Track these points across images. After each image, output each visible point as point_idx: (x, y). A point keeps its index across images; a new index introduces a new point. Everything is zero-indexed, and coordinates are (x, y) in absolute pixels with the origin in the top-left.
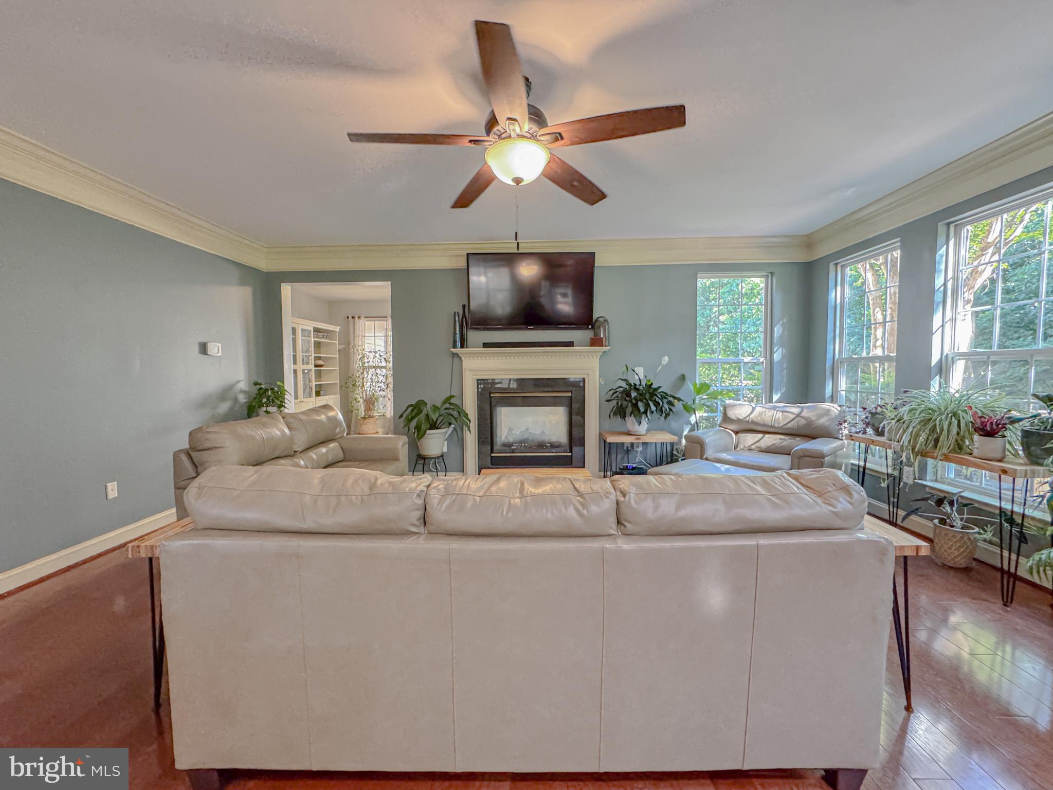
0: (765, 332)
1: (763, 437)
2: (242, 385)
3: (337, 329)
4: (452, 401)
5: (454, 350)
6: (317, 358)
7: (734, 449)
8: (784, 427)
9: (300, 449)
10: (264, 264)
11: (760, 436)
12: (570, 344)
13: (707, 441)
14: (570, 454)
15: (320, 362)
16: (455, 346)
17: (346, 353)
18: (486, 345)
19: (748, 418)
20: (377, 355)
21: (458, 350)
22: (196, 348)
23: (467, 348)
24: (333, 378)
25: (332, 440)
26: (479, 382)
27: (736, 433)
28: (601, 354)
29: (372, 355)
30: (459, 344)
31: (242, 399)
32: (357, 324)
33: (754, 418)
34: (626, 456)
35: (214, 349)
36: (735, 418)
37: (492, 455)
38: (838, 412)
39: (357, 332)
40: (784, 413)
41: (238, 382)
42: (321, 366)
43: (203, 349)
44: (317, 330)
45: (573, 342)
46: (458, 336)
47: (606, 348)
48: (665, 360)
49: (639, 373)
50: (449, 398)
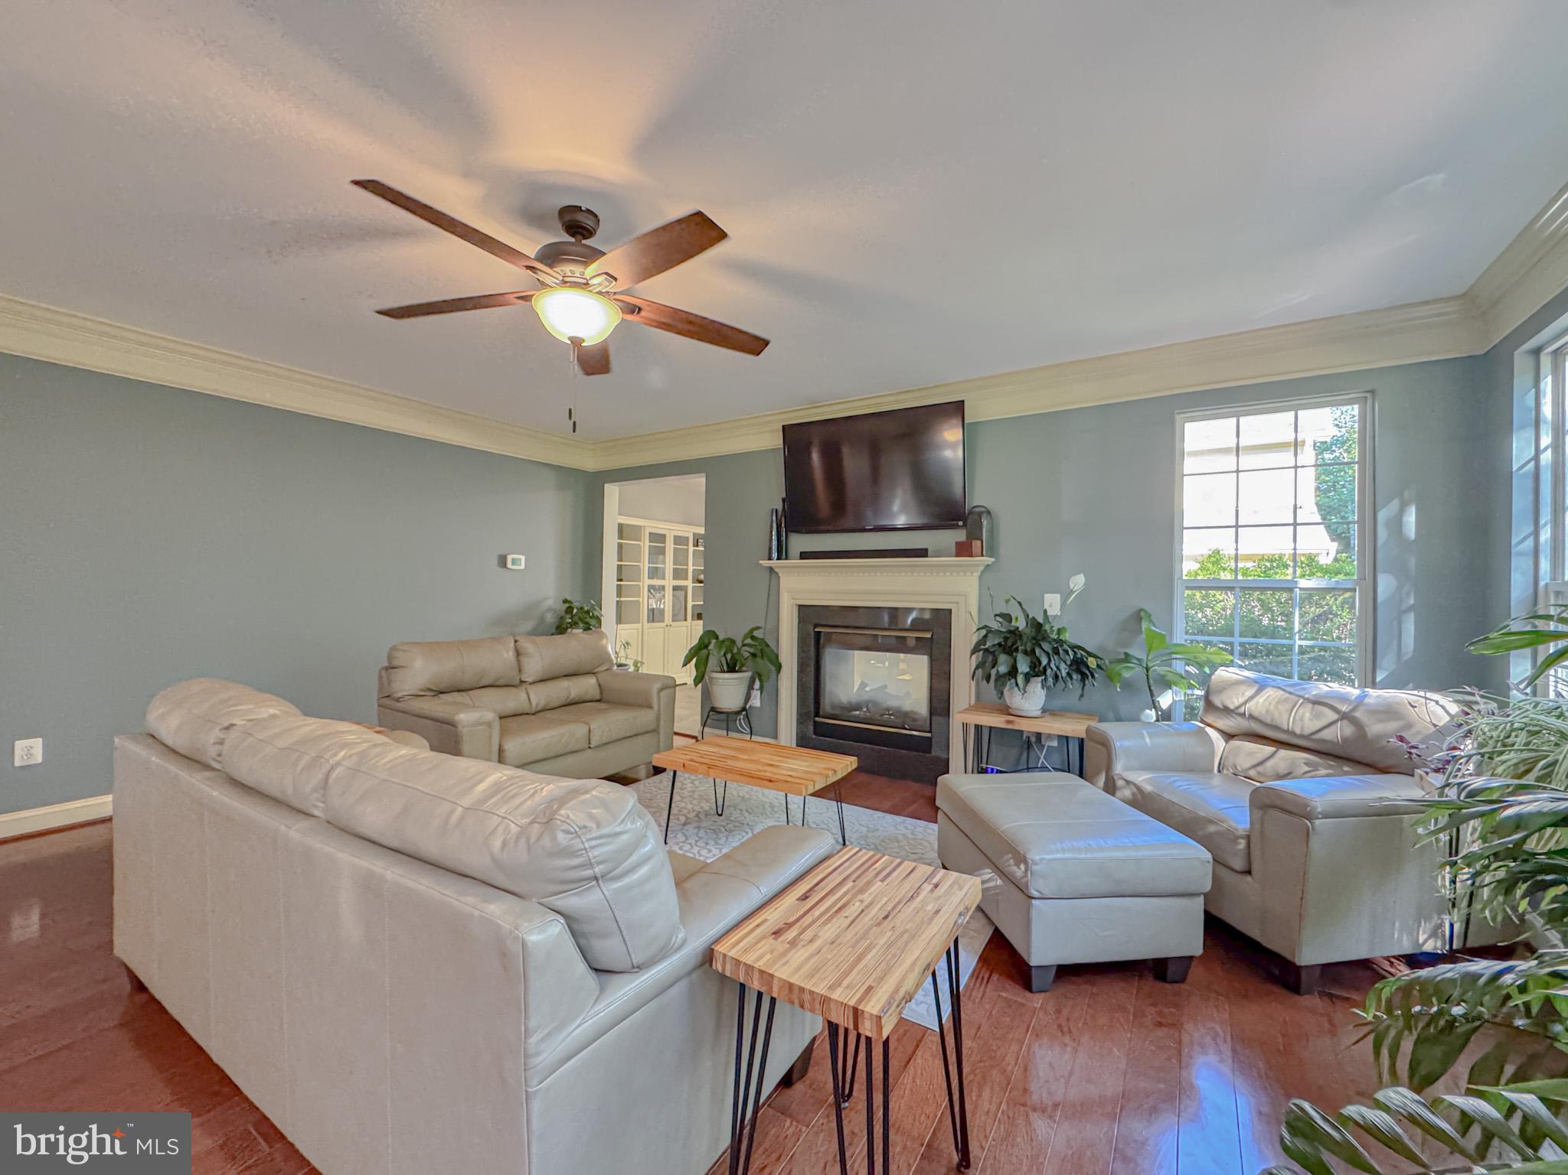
0: (1361, 522)
1: (1275, 752)
2: (550, 603)
4: (756, 633)
5: (771, 564)
7: (1219, 771)
8: (1314, 737)
9: (530, 680)
10: (589, 462)
11: (1269, 750)
12: (923, 553)
13: (1118, 744)
14: (929, 735)
16: (770, 559)
18: (805, 555)
19: (1243, 708)
21: (774, 563)
22: (495, 561)
23: (786, 558)
25: (590, 673)
26: (801, 608)
27: (1229, 736)
28: (982, 568)
30: (775, 555)
31: (550, 618)
33: (1253, 709)
34: (1025, 754)
35: (516, 562)
36: (1220, 706)
37: (817, 719)
38: (1448, 718)
40: (1317, 706)
41: (546, 599)
43: (502, 561)
45: (926, 550)
46: (775, 543)
47: (989, 560)
48: (1078, 582)
49: (1053, 604)
50: (752, 630)
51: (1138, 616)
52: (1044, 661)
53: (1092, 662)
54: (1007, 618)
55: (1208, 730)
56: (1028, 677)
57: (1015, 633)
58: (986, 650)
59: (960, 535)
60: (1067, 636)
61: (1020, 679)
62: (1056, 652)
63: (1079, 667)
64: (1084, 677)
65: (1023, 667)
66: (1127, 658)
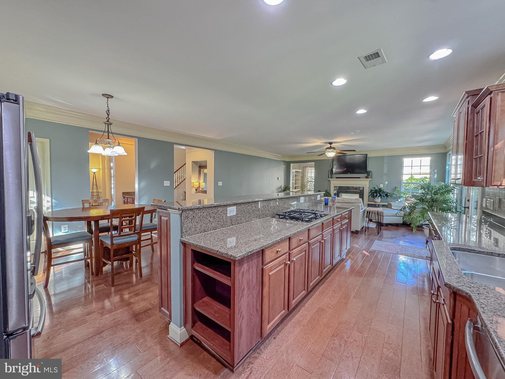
2: (283, 186)
3: (301, 171)
5: (328, 179)
6: (295, 179)
10: (287, 160)
12: (359, 178)
13: (392, 205)
15: (296, 180)
16: (329, 178)
17: (303, 178)
18: (337, 178)
20: (312, 178)
21: (330, 179)
22: (277, 179)
23: (332, 178)
24: (299, 185)
26: (335, 187)
28: (369, 180)
29: (310, 178)
31: (283, 188)
32: (306, 169)
35: (279, 179)
36: (407, 200)
39: (306, 171)
42: (296, 181)
44: (296, 171)
46: (330, 175)
47: (371, 179)
48: (387, 183)
49: (382, 186)
50: (327, 190)
51: (396, 188)
52: (381, 194)
53: (388, 194)
54: (375, 188)
55: (406, 203)
56: (379, 196)
57: (376, 190)
58: (372, 193)
59: (366, 175)
60: (384, 191)
61: (378, 196)
62: (383, 193)
63: (387, 195)
64: (387, 196)
65: (378, 195)
66: (394, 194)
